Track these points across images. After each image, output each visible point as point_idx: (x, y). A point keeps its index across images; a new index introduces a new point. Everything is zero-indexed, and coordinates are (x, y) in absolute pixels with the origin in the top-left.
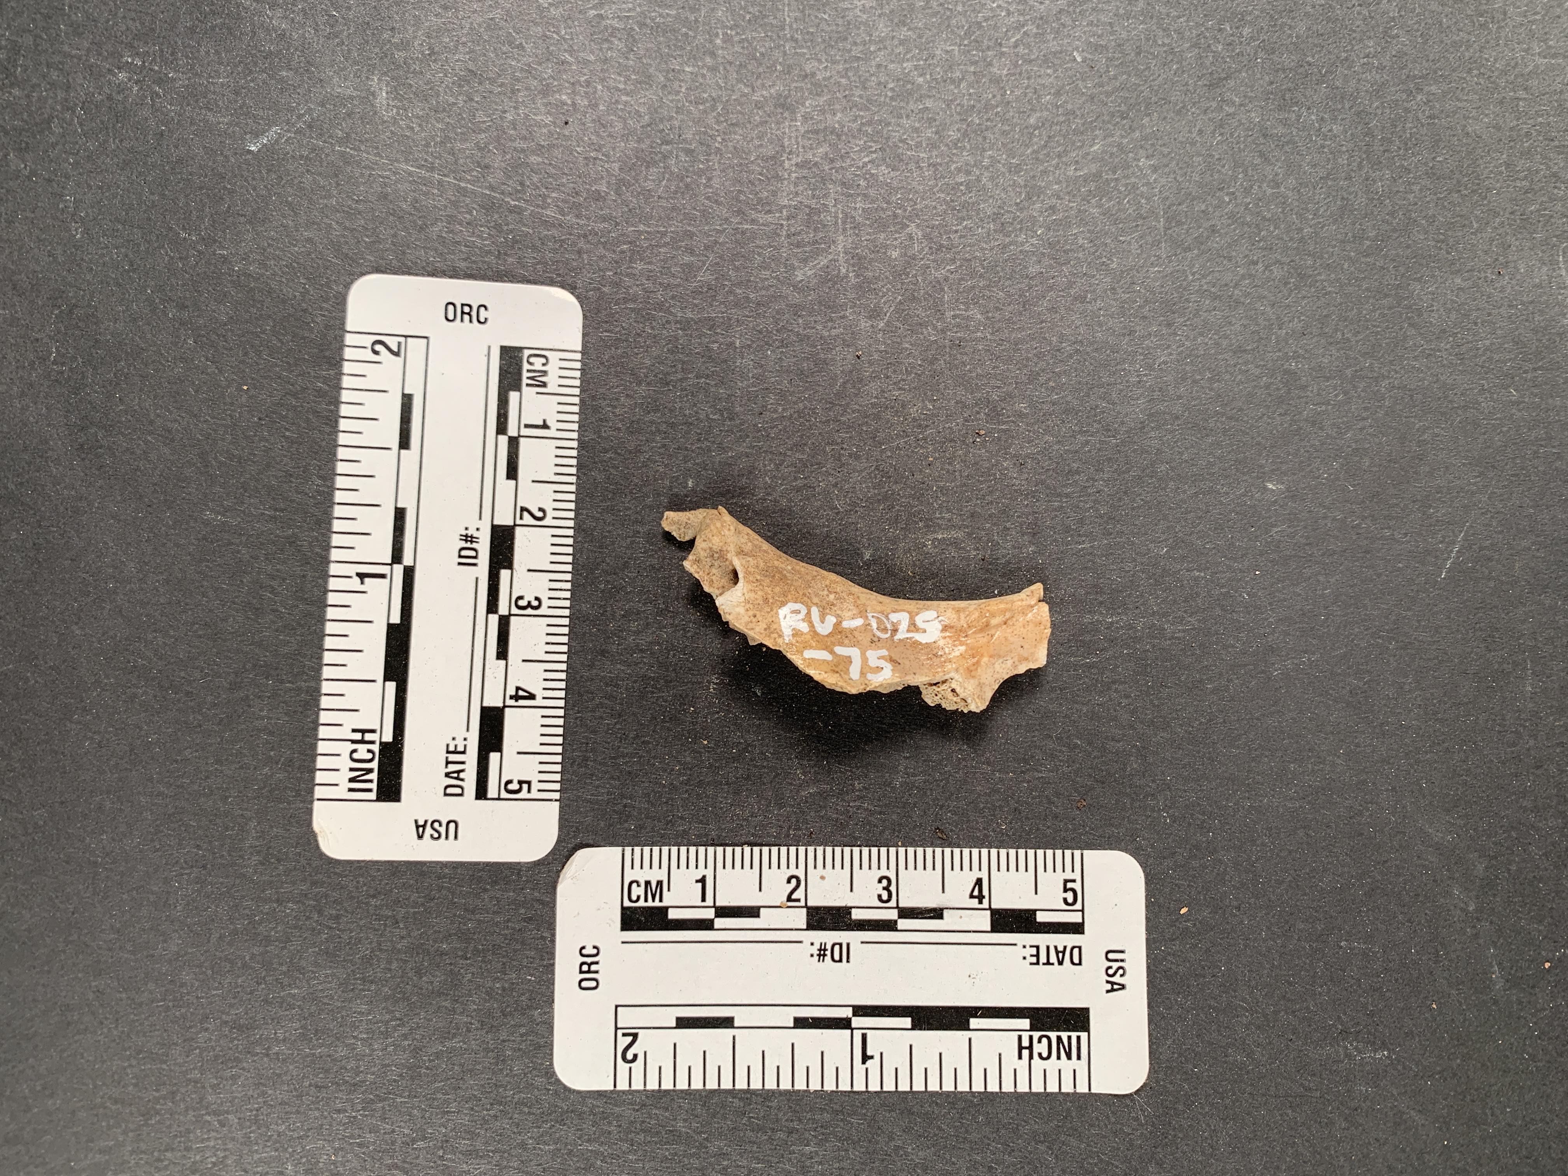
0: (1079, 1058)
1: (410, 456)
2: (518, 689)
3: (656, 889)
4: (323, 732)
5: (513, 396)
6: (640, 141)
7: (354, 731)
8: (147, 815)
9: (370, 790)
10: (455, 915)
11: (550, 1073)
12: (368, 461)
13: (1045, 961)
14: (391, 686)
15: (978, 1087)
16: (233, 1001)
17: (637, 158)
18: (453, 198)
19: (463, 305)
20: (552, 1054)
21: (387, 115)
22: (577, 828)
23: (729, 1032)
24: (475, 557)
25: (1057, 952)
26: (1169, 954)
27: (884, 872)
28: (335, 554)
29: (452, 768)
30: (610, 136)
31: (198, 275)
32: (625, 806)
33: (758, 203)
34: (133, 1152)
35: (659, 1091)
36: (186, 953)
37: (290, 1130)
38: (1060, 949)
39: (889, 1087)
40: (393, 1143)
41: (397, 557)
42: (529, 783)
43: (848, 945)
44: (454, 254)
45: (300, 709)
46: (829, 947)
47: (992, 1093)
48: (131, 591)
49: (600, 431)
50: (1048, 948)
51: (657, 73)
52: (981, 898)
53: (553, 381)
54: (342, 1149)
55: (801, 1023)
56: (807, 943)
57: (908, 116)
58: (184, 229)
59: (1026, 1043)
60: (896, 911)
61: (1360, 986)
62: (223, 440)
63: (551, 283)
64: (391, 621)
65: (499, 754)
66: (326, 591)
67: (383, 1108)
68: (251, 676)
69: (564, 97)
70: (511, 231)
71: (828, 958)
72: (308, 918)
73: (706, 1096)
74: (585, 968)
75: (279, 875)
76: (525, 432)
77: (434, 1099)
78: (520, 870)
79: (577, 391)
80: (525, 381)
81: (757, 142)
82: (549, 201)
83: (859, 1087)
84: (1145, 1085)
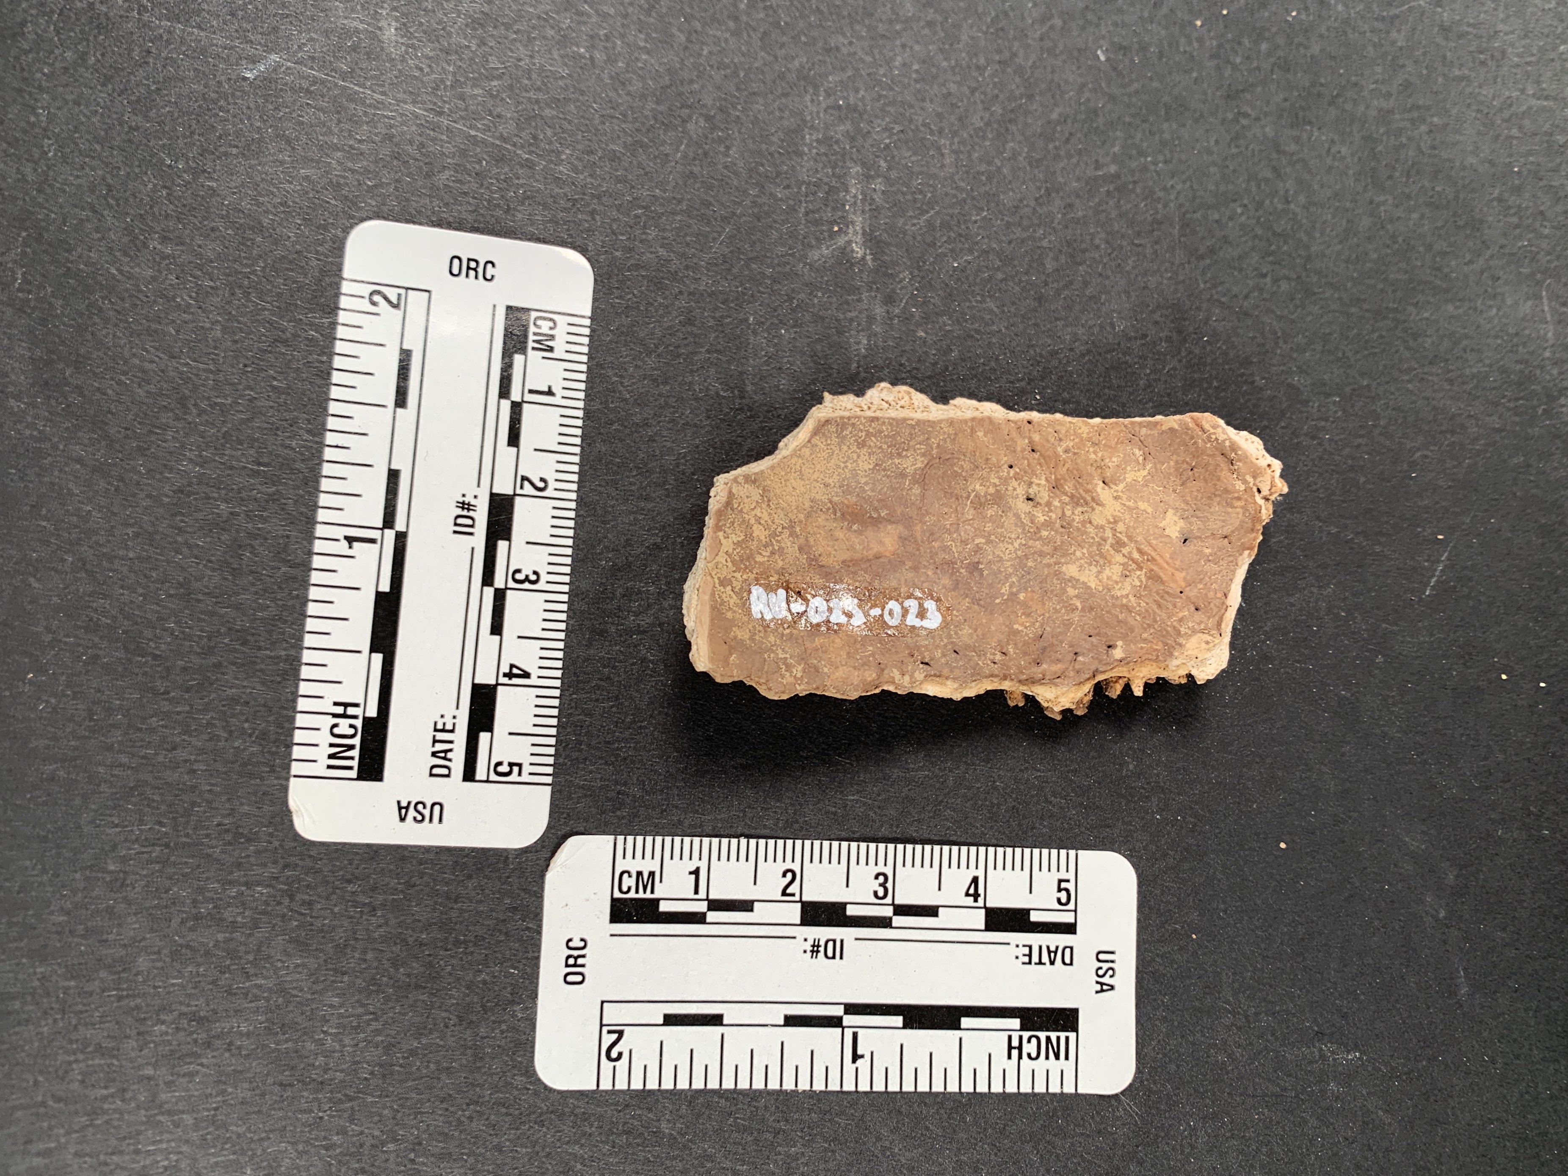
0: (1067, 1058)
1: (406, 416)
2: (512, 666)
3: (648, 880)
4: (302, 704)
5: (518, 359)
6: (658, 103)
7: (336, 704)
8: (103, 787)
9: (350, 768)
10: (436, 903)
11: (529, 1071)
12: (362, 418)
13: (1037, 961)
14: (378, 658)
15: (967, 1088)
16: (193, 991)
17: (655, 119)
18: (462, 146)
19: (469, 260)
20: (533, 1052)
21: (395, 52)
22: (569, 815)
23: (718, 1030)
24: (472, 526)
25: (1049, 952)
26: (1158, 955)
27: (880, 868)
28: (322, 515)
29: (439, 747)
30: (629, 94)
31: (184, 206)
32: (619, 793)
33: (777, 176)
34: (76, 1154)
35: (644, 1090)
36: (144, 939)
37: (251, 1132)
38: (1053, 948)
39: (879, 1087)
40: (361, 1145)
41: (389, 521)
42: (520, 765)
43: (842, 941)
44: (461, 205)
45: (279, 679)
46: (822, 943)
47: (980, 1094)
48: (97, 543)
49: (607, 401)
50: (1040, 947)
51: (678, 33)
52: (976, 896)
53: (560, 347)
54: (306, 1152)
55: (791, 1021)
56: (800, 939)
57: (931, 101)
58: (169, 154)
59: (1015, 1043)
60: (891, 908)
61: (1335, 989)
62: (204, 385)
63: (563, 244)
64: (381, 589)
65: (489, 734)
66: (310, 553)
67: (352, 1108)
68: (226, 641)
69: (582, 50)
70: (522, 186)
71: (821, 954)
72: (279, 903)
73: (693, 1097)
74: (571, 961)
75: (248, 856)
76: (528, 397)
77: (407, 1099)
78: (507, 858)
79: (585, 359)
80: (531, 344)
81: (777, 114)
82: (564, 157)
83: (849, 1086)
84: (1131, 1085)
